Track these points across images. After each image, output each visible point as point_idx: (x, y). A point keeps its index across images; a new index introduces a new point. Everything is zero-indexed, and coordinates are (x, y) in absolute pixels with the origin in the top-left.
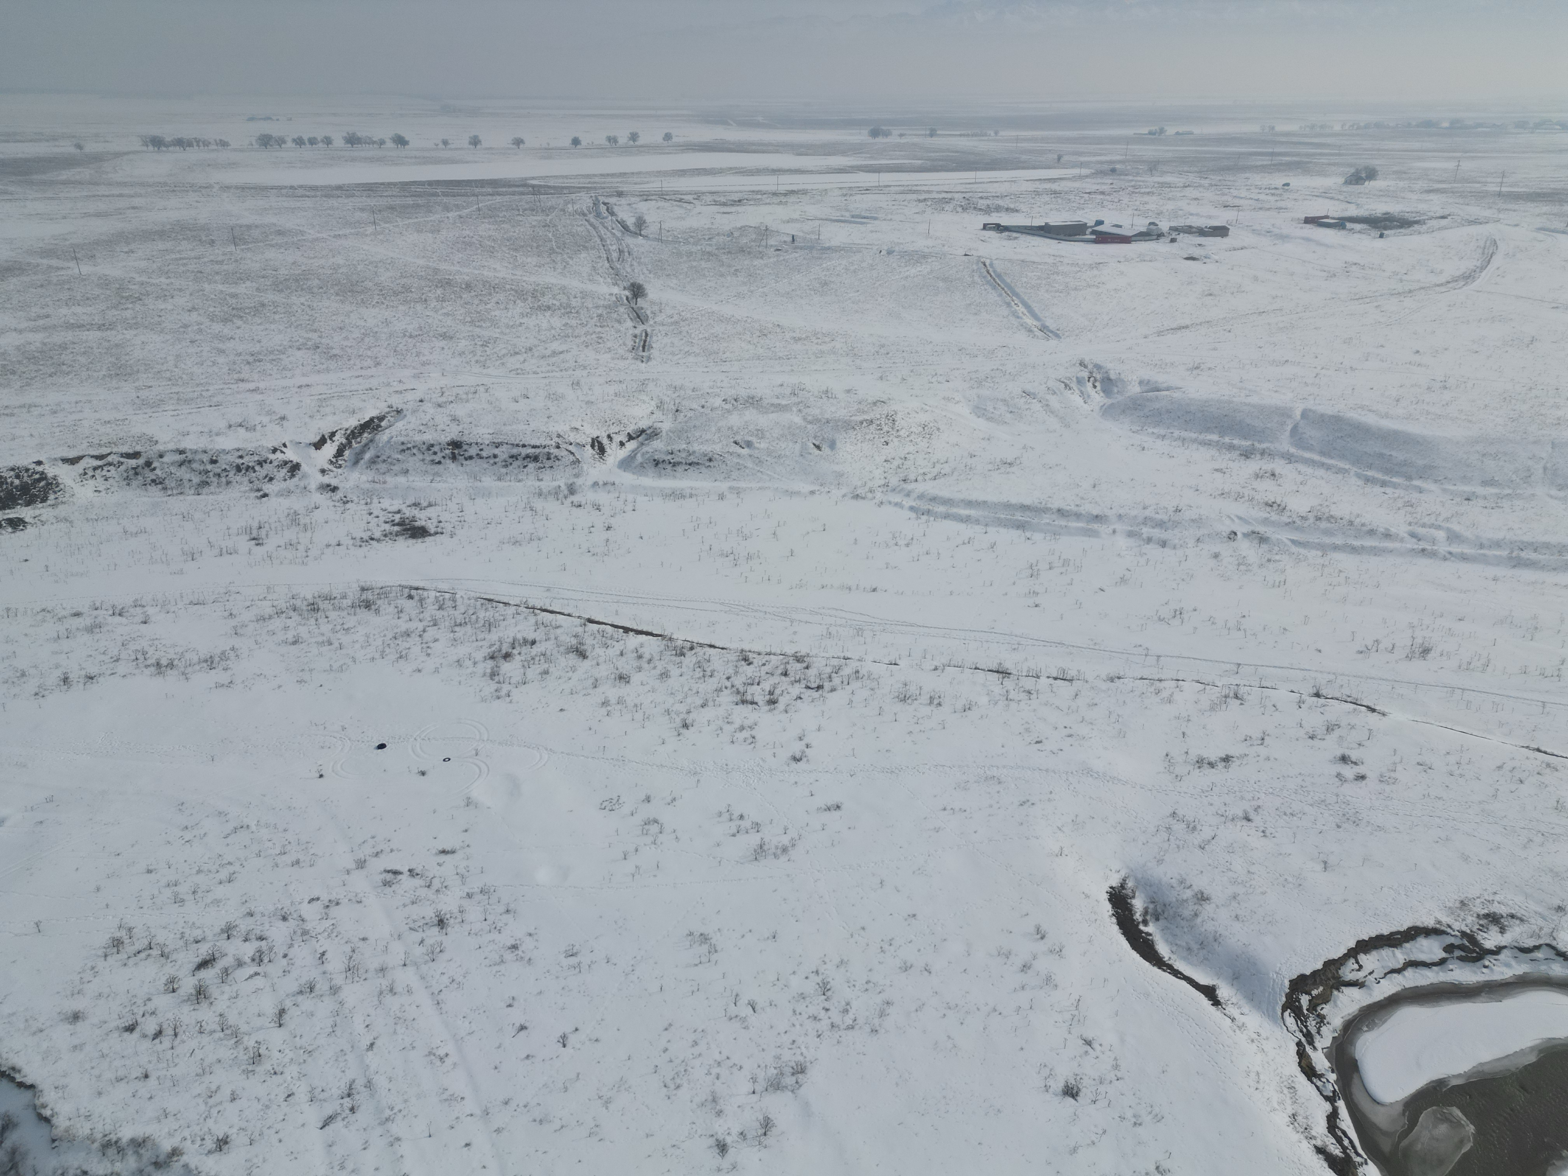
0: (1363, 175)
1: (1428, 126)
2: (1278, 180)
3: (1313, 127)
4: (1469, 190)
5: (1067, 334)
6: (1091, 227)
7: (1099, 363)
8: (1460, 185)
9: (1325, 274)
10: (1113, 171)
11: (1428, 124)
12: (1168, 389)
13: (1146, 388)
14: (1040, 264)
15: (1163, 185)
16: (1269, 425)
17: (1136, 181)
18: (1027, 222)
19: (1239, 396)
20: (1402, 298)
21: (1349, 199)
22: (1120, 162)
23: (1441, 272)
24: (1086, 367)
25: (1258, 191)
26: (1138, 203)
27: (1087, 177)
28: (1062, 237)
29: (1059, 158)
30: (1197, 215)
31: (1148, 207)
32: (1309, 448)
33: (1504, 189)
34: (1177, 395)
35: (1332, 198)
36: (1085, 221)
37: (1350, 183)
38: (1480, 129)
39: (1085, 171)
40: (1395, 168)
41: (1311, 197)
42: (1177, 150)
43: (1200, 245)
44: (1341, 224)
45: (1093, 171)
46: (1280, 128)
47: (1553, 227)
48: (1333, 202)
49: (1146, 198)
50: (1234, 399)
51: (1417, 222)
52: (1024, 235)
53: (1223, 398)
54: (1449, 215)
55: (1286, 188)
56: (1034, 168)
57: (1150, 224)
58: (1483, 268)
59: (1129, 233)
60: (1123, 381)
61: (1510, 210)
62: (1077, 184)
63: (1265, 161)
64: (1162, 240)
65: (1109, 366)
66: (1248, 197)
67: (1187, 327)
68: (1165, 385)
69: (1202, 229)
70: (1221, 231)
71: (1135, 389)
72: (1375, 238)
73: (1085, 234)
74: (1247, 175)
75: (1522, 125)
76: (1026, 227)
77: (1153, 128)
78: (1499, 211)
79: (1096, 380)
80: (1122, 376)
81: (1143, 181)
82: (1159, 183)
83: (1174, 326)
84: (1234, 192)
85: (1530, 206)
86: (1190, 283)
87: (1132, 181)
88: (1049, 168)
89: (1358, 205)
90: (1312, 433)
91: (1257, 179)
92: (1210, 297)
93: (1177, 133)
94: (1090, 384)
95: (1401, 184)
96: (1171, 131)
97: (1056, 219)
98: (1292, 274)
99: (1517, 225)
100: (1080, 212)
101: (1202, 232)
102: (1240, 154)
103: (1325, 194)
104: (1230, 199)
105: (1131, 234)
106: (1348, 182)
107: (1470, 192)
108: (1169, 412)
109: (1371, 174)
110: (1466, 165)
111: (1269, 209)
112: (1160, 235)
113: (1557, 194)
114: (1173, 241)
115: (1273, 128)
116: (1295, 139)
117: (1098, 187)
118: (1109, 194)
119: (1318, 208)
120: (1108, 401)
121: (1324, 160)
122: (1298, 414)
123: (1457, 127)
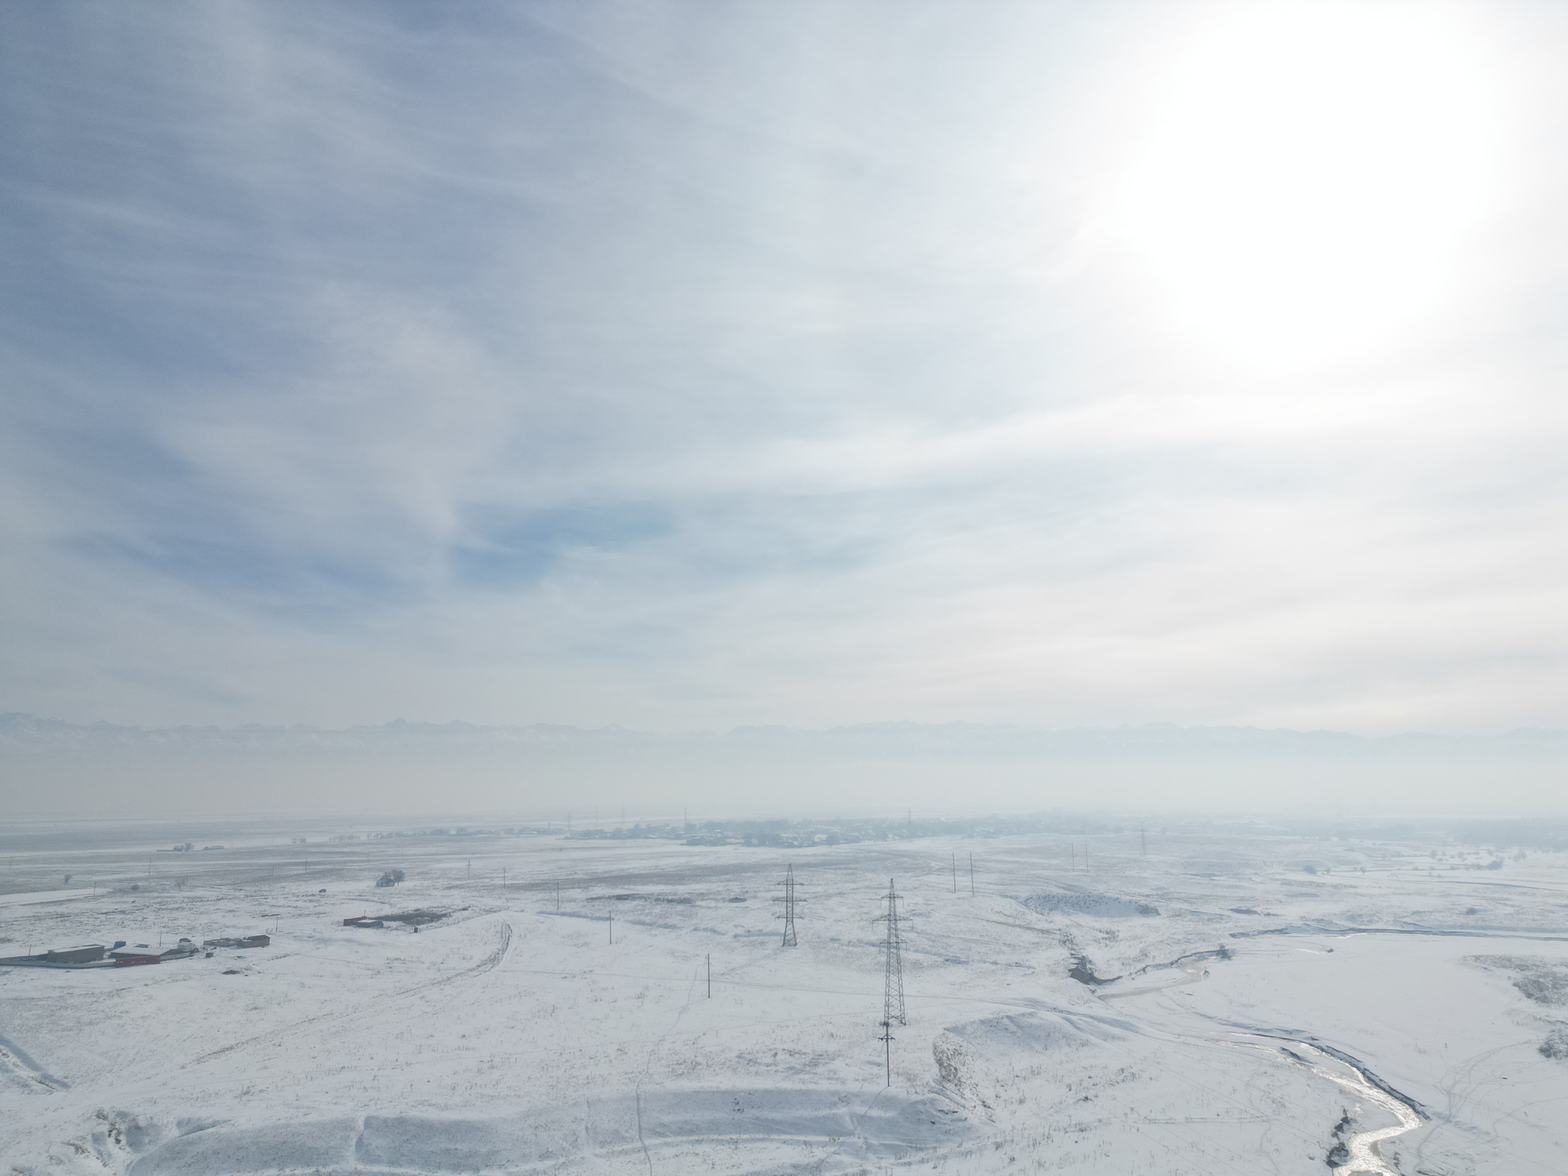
0: (392, 878)
1: (440, 834)
2: (314, 887)
3: (341, 838)
4: (481, 884)
5: (78, 1081)
6: (109, 950)
7: (124, 1109)
8: (472, 881)
9: (370, 972)
10: (135, 888)
11: (440, 832)
12: (213, 1125)
13: (185, 1129)
14: (41, 1000)
15: (193, 900)
16: (332, 1144)
17: (162, 897)
18: (24, 952)
19: (297, 1116)
20: (442, 987)
21: (382, 900)
22: (142, 879)
23: (471, 958)
24: (105, 1118)
25: (295, 898)
26: (166, 920)
27: (103, 896)
28: (71, 964)
29: (67, 879)
30: (234, 927)
31: (177, 923)
32: (377, 1161)
33: (507, 882)
34: (224, 1130)
35: (367, 900)
36: (102, 944)
37: (382, 886)
38: (480, 836)
39: (99, 891)
40: (419, 870)
41: (347, 901)
42: (207, 865)
43: (239, 957)
44: (378, 923)
45: (110, 890)
46: (309, 840)
47: (548, 910)
48: (368, 903)
49: (175, 914)
50: (293, 1122)
51: (444, 915)
52: (18, 968)
53: (279, 1122)
54: (469, 907)
55: (323, 893)
56: (34, 890)
57: (181, 940)
58: (504, 950)
59: (158, 953)
60: (156, 1125)
61: (515, 899)
62: (90, 905)
63: (301, 870)
64: (196, 956)
65: (137, 1110)
66: (286, 905)
67: (231, 1048)
68: (210, 1121)
69: (241, 940)
70: (261, 941)
71: (172, 1133)
72: (410, 933)
73: (102, 959)
74: (283, 884)
75: (509, 831)
76: (21, 959)
77: (179, 845)
78: (507, 900)
79: (119, 1133)
80: (155, 1120)
81: (170, 897)
82: (188, 898)
83: (217, 1049)
84: (273, 902)
85: (529, 894)
86: (231, 999)
87: (158, 897)
88: (54, 889)
89: (391, 904)
90: (378, 1143)
91: (293, 887)
92: (256, 1011)
93: (206, 849)
94: (112, 1139)
95: (426, 883)
96: (199, 846)
97: (62, 945)
98: (338, 976)
99: (522, 911)
100: (95, 935)
101: (240, 944)
102: (274, 866)
103: (360, 897)
104: (267, 908)
105: (159, 954)
106: (380, 885)
107: (482, 886)
108: (216, 1153)
109: (399, 876)
110: (475, 865)
111: (308, 915)
112: (193, 952)
113: (546, 884)
114: (209, 955)
115: (304, 840)
116: (326, 849)
117: (115, 906)
118: (131, 913)
119: (356, 910)
120: (137, 1157)
121: (356, 866)
122: (361, 1123)
123: (463, 834)
